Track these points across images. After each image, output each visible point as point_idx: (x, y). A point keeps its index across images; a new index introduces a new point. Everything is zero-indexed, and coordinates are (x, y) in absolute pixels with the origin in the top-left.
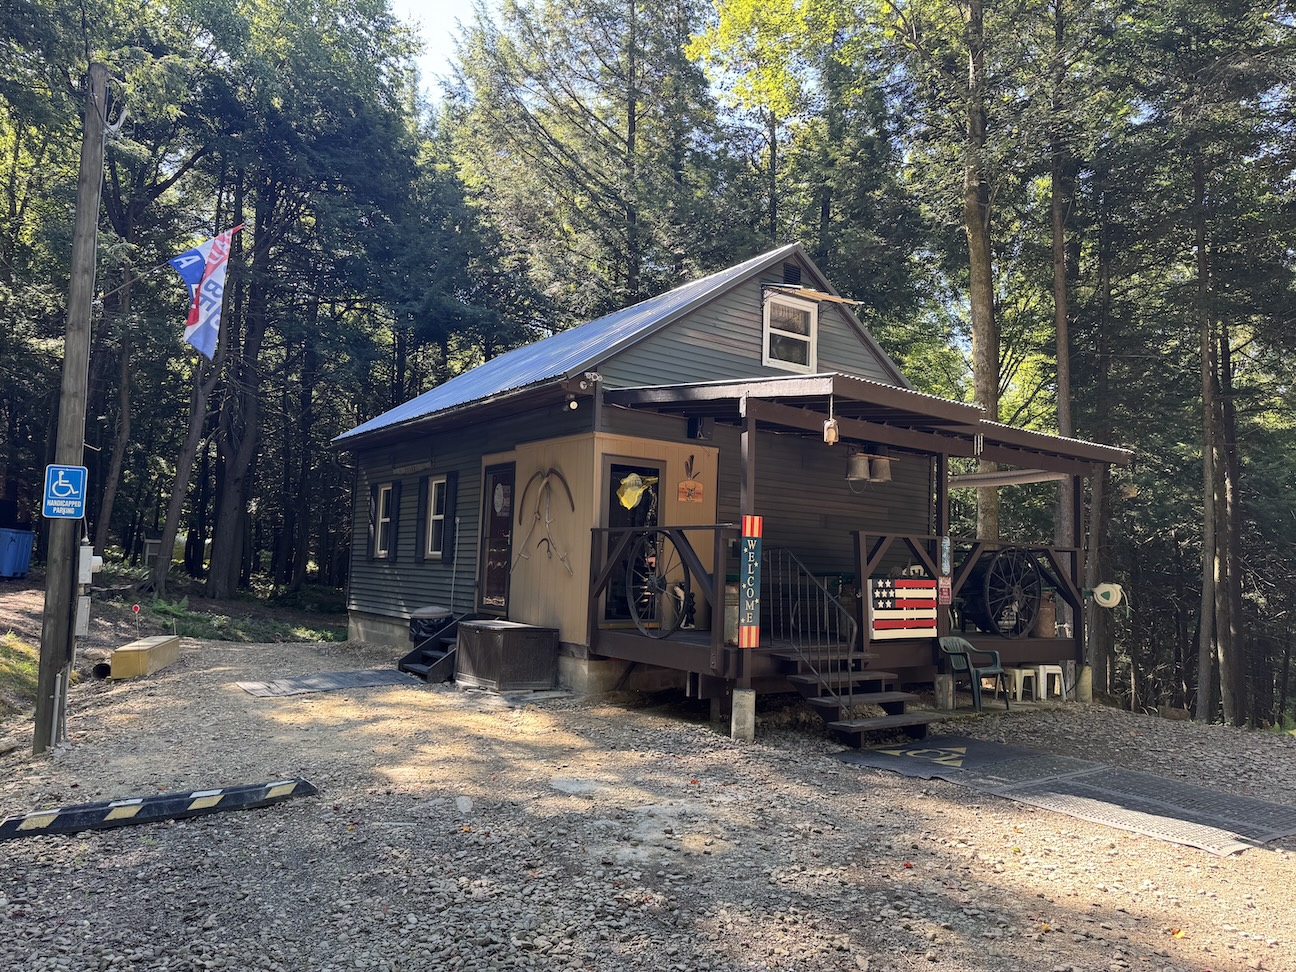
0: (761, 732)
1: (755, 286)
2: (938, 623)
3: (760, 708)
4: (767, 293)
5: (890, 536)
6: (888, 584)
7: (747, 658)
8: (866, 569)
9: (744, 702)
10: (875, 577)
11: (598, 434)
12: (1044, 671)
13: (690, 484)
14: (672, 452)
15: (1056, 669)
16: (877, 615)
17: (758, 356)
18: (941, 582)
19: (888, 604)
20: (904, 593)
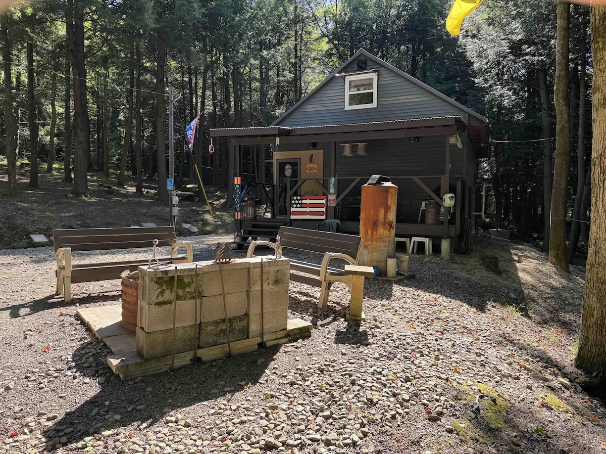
2: (327, 213)
4: (347, 77)
6: (298, 198)
8: (289, 193)
10: (293, 196)
12: (414, 240)
13: (311, 165)
14: (303, 155)
15: (423, 240)
17: (342, 107)
18: (330, 197)
19: (299, 206)
20: (308, 202)
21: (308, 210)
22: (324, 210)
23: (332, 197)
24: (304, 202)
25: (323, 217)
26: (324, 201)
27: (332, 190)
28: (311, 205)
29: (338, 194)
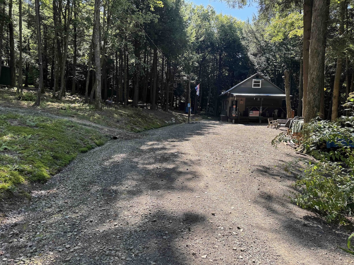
4: (253, 80)
7: (234, 117)
8: (249, 110)
9: (234, 121)
11: (230, 98)
13: (242, 102)
14: (239, 99)
16: (250, 114)
17: (251, 87)
18: (260, 111)
20: (254, 112)
21: (254, 114)
22: (259, 114)
23: (261, 111)
24: (253, 112)
25: (258, 116)
26: (259, 112)
27: (261, 110)
28: (255, 113)
29: (263, 110)
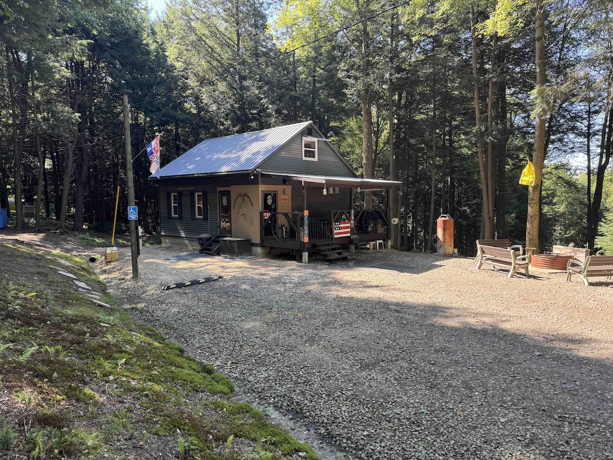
0: (309, 261)
1: (300, 136)
2: (351, 232)
3: (309, 256)
4: (303, 138)
5: (339, 211)
6: (338, 223)
7: (306, 245)
8: (333, 220)
9: (305, 255)
10: (335, 222)
11: (260, 185)
12: (378, 242)
13: (284, 197)
14: (279, 188)
15: (381, 241)
16: (336, 231)
17: (301, 157)
18: (351, 222)
19: (338, 229)
20: (342, 226)
21: (342, 231)
22: (349, 230)
25: (349, 235)
26: (349, 225)
28: (344, 228)
29: (355, 219)
